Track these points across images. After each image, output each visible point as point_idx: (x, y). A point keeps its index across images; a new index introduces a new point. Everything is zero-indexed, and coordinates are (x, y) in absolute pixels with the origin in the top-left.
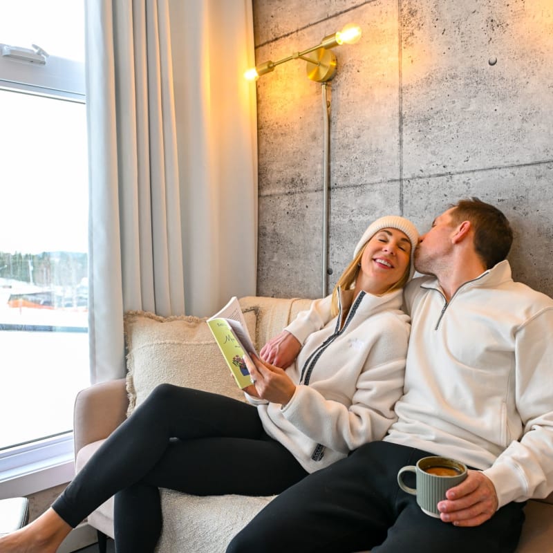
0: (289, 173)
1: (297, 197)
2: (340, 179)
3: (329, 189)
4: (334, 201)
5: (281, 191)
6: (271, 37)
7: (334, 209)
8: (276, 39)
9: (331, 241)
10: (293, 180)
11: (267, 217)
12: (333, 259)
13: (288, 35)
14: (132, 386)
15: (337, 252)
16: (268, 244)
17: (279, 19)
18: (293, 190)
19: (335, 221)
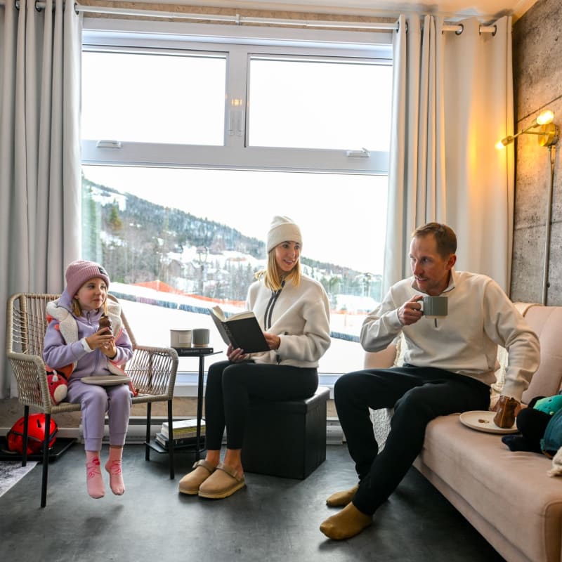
0: (531, 212)
1: (534, 230)
2: (557, 216)
3: (551, 223)
4: (553, 232)
5: (526, 226)
6: (526, 114)
7: (553, 239)
8: (529, 115)
9: (551, 262)
10: (532, 217)
11: (518, 245)
12: (551, 275)
13: (534, 112)
14: (400, 347)
15: (553, 270)
16: (518, 265)
17: (531, 101)
18: (532, 225)
19: (553, 247)
